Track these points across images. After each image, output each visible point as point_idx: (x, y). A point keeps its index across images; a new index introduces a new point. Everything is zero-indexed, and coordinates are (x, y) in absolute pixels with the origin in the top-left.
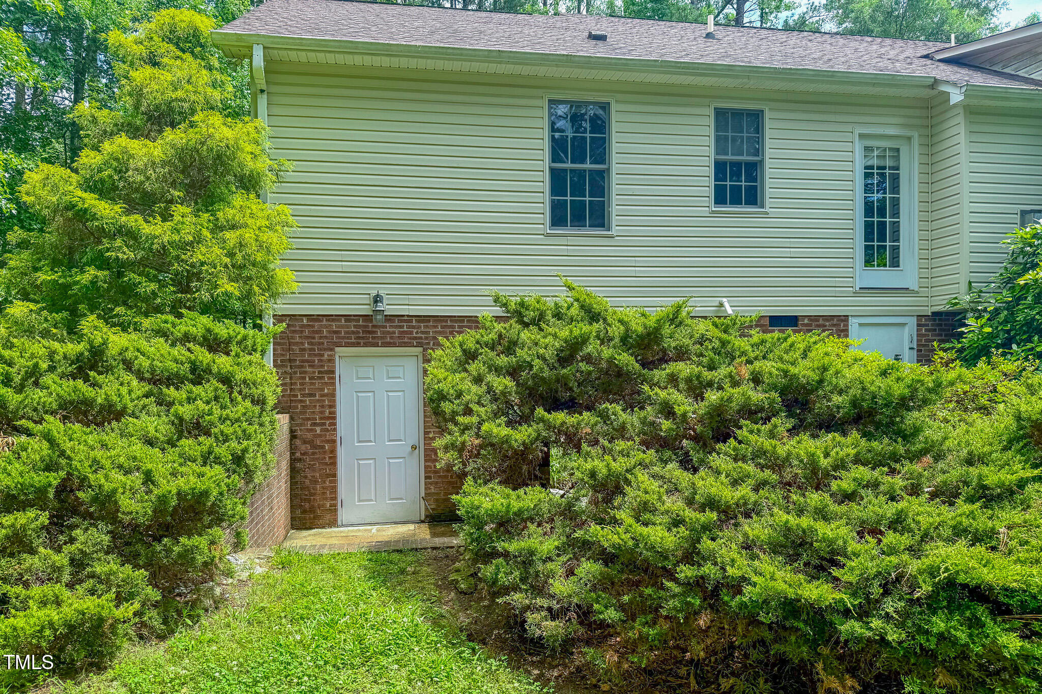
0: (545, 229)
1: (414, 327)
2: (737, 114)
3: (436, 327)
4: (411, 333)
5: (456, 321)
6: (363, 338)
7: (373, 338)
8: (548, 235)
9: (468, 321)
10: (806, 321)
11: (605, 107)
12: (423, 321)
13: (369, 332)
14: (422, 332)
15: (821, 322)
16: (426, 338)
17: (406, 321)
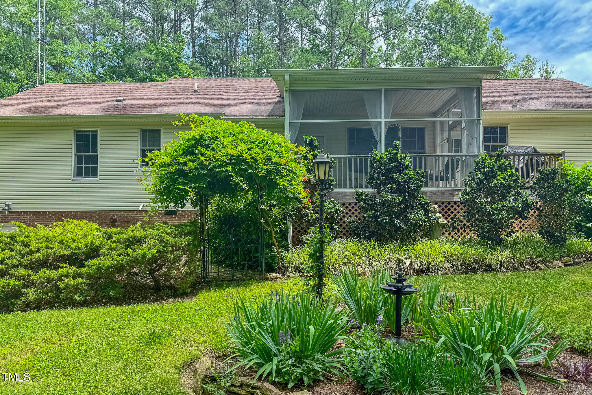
0: (72, 178)
1: (22, 215)
2: (151, 131)
3: (30, 215)
4: (21, 217)
5: (38, 213)
6: (4, 220)
7: (8, 220)
8: (73, 180)
9: (42, 213)
10: (180, 212)
11: (97, 131)
12: (26, 213)
13: (6, 217)
14: (25, 217)
15: (187, 212)
16: (27, 219)
17: (19, 213)
